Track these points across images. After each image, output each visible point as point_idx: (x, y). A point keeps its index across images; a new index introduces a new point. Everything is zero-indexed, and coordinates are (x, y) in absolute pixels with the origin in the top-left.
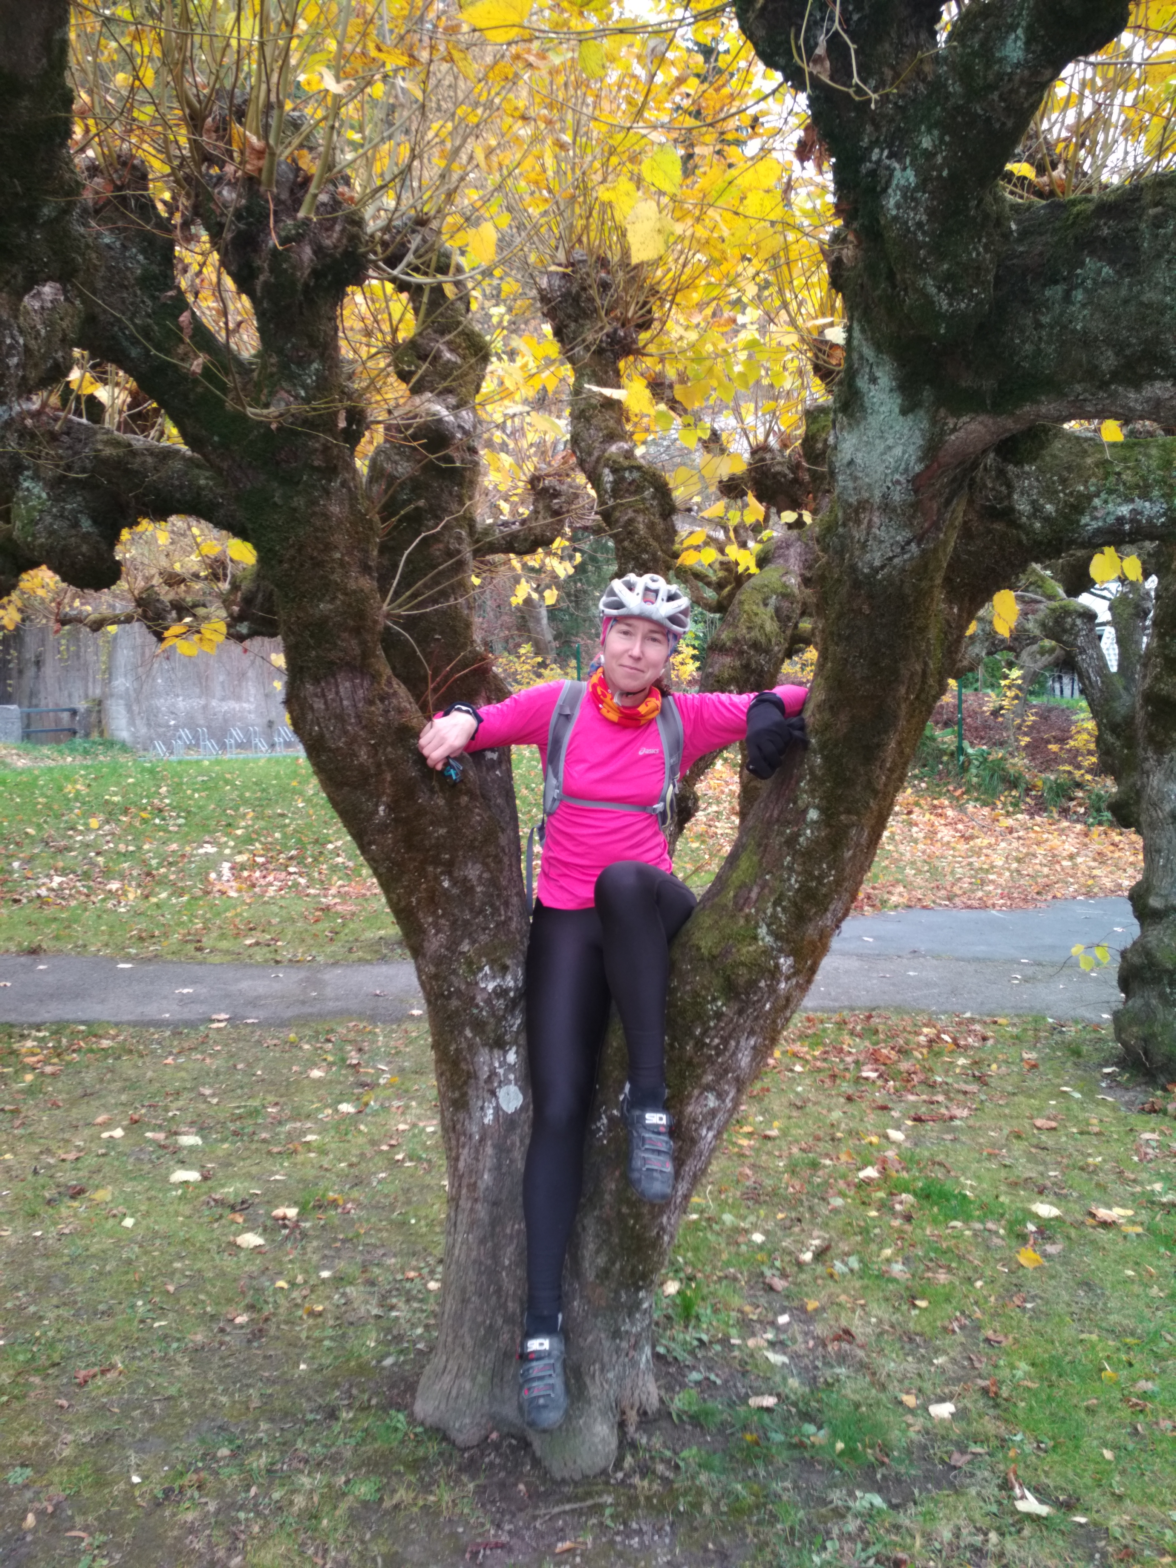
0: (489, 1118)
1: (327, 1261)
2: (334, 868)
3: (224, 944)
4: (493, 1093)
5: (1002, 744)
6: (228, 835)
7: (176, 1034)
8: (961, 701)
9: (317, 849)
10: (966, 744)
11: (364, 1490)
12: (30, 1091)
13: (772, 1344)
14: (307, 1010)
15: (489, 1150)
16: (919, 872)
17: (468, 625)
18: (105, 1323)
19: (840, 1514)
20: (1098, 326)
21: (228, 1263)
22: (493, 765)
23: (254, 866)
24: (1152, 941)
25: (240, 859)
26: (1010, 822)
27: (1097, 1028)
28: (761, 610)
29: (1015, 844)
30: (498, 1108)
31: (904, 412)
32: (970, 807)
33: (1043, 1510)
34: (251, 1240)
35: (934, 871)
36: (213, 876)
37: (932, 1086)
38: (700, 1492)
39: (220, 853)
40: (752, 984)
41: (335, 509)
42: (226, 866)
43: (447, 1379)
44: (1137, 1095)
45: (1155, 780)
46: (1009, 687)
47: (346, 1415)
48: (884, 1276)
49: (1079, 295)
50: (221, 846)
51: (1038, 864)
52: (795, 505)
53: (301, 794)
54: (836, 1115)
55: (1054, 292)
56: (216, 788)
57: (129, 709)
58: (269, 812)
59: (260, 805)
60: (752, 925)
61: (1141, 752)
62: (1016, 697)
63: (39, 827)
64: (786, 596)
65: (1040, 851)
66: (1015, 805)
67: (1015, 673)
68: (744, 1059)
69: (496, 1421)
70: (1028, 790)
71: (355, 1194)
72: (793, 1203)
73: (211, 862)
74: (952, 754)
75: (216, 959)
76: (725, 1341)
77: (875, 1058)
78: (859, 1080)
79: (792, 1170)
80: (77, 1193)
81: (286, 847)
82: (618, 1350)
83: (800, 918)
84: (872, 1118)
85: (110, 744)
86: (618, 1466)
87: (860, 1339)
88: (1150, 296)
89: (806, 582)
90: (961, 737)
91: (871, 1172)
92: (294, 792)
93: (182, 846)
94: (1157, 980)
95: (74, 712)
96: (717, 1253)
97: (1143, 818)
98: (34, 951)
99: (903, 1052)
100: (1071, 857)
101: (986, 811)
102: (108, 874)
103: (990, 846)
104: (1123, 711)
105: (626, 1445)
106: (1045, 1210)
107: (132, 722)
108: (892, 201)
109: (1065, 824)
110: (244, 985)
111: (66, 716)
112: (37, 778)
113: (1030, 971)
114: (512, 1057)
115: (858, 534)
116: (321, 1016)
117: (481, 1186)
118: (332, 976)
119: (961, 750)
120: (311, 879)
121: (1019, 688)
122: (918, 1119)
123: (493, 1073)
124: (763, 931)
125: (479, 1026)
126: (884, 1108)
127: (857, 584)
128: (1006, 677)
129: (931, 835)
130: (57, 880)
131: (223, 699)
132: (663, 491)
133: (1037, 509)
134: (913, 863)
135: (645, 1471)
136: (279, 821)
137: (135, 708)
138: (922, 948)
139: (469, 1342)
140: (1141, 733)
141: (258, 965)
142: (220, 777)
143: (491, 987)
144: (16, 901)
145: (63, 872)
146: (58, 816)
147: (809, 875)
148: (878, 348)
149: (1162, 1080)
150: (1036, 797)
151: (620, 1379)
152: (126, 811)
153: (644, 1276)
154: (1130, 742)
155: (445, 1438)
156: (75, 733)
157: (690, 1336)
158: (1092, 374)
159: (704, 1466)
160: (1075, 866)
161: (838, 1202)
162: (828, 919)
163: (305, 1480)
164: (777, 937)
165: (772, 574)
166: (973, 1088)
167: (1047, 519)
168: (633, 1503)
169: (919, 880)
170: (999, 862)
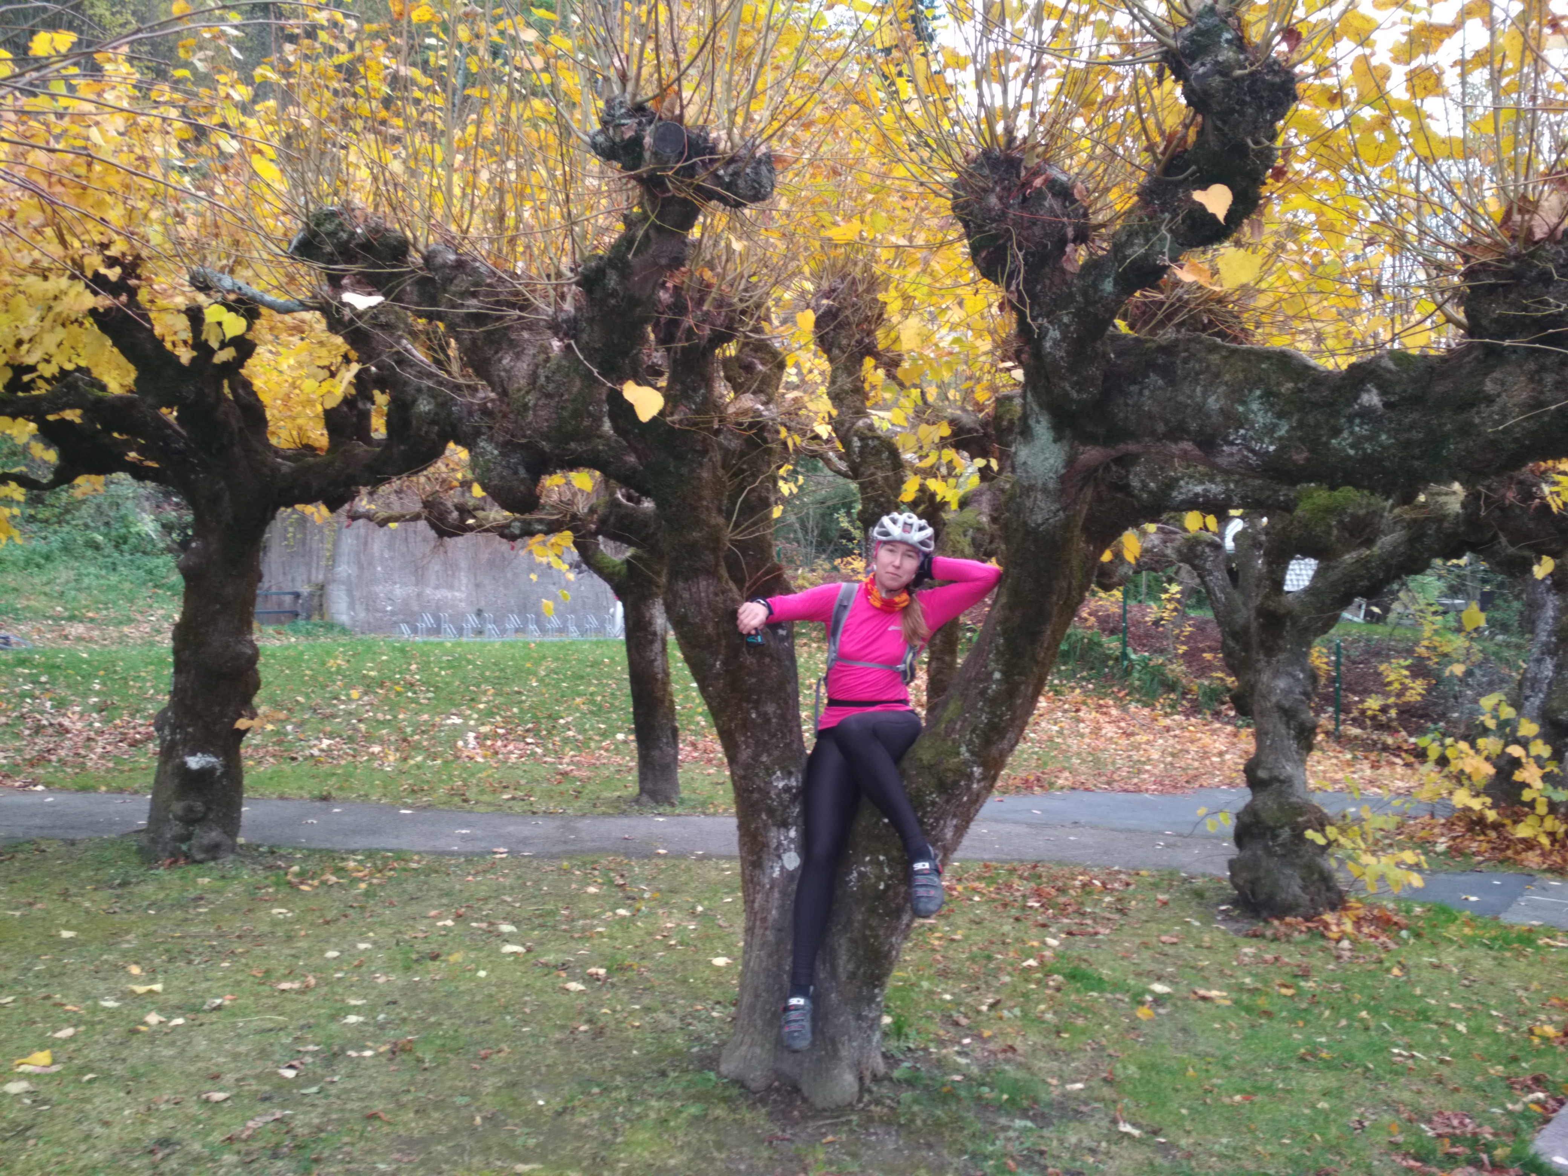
0: (776, 873)
1: (635, 999)
2: (566, 741)
3: (486, 798)
4: (779, 857)
5: (1162, 651)
6: (471, 708)
7: (469, 861)
8: (1125, 612)
9: (551, 724)
10: (1129, 650)
11: (694, 1110)
12: (367, 894)
13: (959, 1053)
14: (569, 847)
15: (776, 895)
16: (1084, 761)
17: (770, 546)
18: (488, 1027)
19: (1005, 1129)
20: (1156, 409)
21: (565, 999)
22: (783, 639)
23: (495, 736)
24: (1259, 805)
25: (484, 729)
26: (1168, 722)
27: (1219, 880)
28: (961, 539)
29: (1171, 741)
30: (782, 868)
31: (1055, 441)
32: (1132, 707)
33: (1136, 1132)
34: (575, 986)
35: (1097, 761)
36: (460, 743)
37: (1083, 914)
38: (914, 1114)
39: (465, 724)
40: (956, 783)
41: (705, 475)
42: (471, 735)
43: (744, 1048)
44: (1245, 925)
45: (1265, 677)
46: (1169, 600)
47: (673, 1075)
48: (1040, 1020)
49: (1146, 393)
50: (467, 718)
51: (1191, 759)
52: (985, 454)
53: (535, 674)
54: (1006, 928)
55: (1134, 388)
56: (459, 666)
57: (350, 593)
58: (507, 689)
59: (498, 684)
60: (956, 745)
61: (1254, 656)
62: (1175, 610)
63: (307, 696)
64: (979, 529)
65: (1193, 748)
66: (1173, 707)
67: (1175, 588)
68: (949, 834)
69: (778, 1074)
70: (1184, 694)
71: (646, 963)
72: (973, 978)
73: (458, 732)
74: (1117, 659)
75: (482, 809)
76: (926, 1049)
77: (1038, 894)
78: (1024, 907)
79: (973, 959)
80: (435, 957)
81: (523, 722)
82: (860, 1028)
83: (987, 742)
84: (1034, 931)
85: (330, 627)
86: (860, 1100)
87: (1020, 1051)
88: (1181, 398)
89: (994, 520)
90: (1125, 644)
91: (1032, 962)
92: (529, 672)
93: (432, 717)
94: (1262, 836)
95: (297, 595)
96: (918, 1004)
97: (1256, 708)
98: (325, 798)
99: (1062, 890)
100: (1221, 754)
101: (1146, 711)
102: (369, 738)
103: (1148, 742)
104: (1241, 621)
105: (863, 1089)
106: (1159, 988)
107: (352, 606)
108: (1048, 344)
109: (1217, 725)
110: (511, 829)
111: (288, 599)
112: (302, 653)
113: (1171, 840)
114: (793, 833)
115: (1029, 503)
116: (582, 852)
117: (770, 919)
118: (584, 824)
119: (1125, 655)
120: (546, 749)
121: (1178, 601)
122: (1070, 933)
123: (780, 844)
124: (963, 749)
125: (771, 812)
126: (1044, 926)
127: (1027, 533)
128: (1166, 591)
129: (1096, 731)
130: (326, 743)
131: (437, 587)
132: (894, 453)
133: (1145, 486)
134: (1079, 754)
135: (878, 1102)
136: (517, 698)
137: (357, 594)
138: (1083, 821)
139: (759, 1023)
140: (1255, 640)
141: (517, 815)
142: (462, 657)
143: (781, 785)
144: (294, 759)
145: (330, 736)
146: (324, 687)
147: (993, 713)
148: (1041, 406)
149: (1265, 914)
150: (1191, 701)
151: (861, 1047)
152: (381, 685)
153: (879, 978)
154: (1246, 647)
155: (743, 1086)
156: (296, 615)
157: (902, 1044)
158: (1153, 433)
159: (916, 1101)
160: (1223, 762)
161: (1007, 979)
162: (1005, 744)
163: (654, 1103)
164: (973, 753)
165: (969, 514)
166: (1116, 916)
167: (1151, 492)
168: (871, 1119)
169: (1083, 768)
170: (1155, 756)
